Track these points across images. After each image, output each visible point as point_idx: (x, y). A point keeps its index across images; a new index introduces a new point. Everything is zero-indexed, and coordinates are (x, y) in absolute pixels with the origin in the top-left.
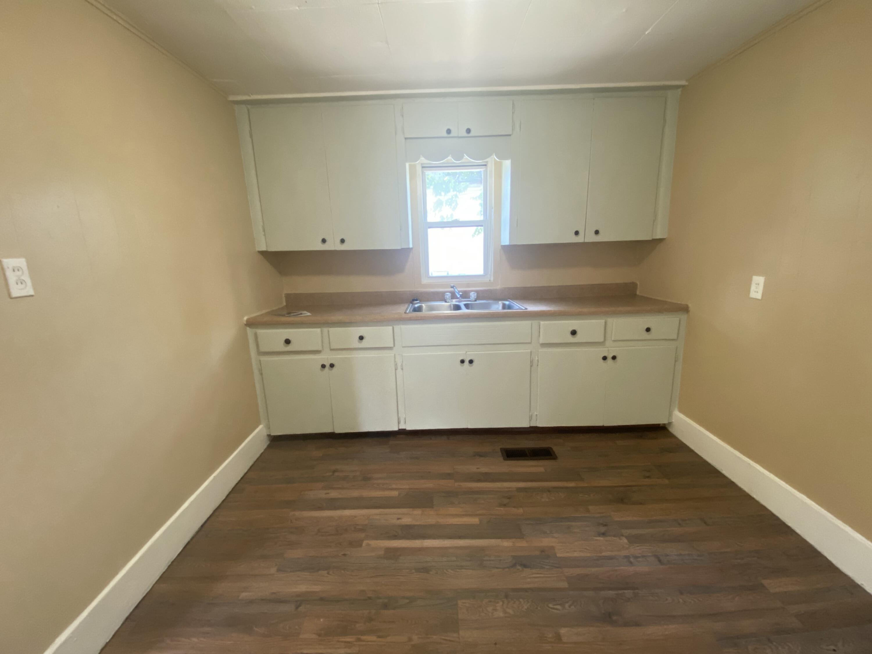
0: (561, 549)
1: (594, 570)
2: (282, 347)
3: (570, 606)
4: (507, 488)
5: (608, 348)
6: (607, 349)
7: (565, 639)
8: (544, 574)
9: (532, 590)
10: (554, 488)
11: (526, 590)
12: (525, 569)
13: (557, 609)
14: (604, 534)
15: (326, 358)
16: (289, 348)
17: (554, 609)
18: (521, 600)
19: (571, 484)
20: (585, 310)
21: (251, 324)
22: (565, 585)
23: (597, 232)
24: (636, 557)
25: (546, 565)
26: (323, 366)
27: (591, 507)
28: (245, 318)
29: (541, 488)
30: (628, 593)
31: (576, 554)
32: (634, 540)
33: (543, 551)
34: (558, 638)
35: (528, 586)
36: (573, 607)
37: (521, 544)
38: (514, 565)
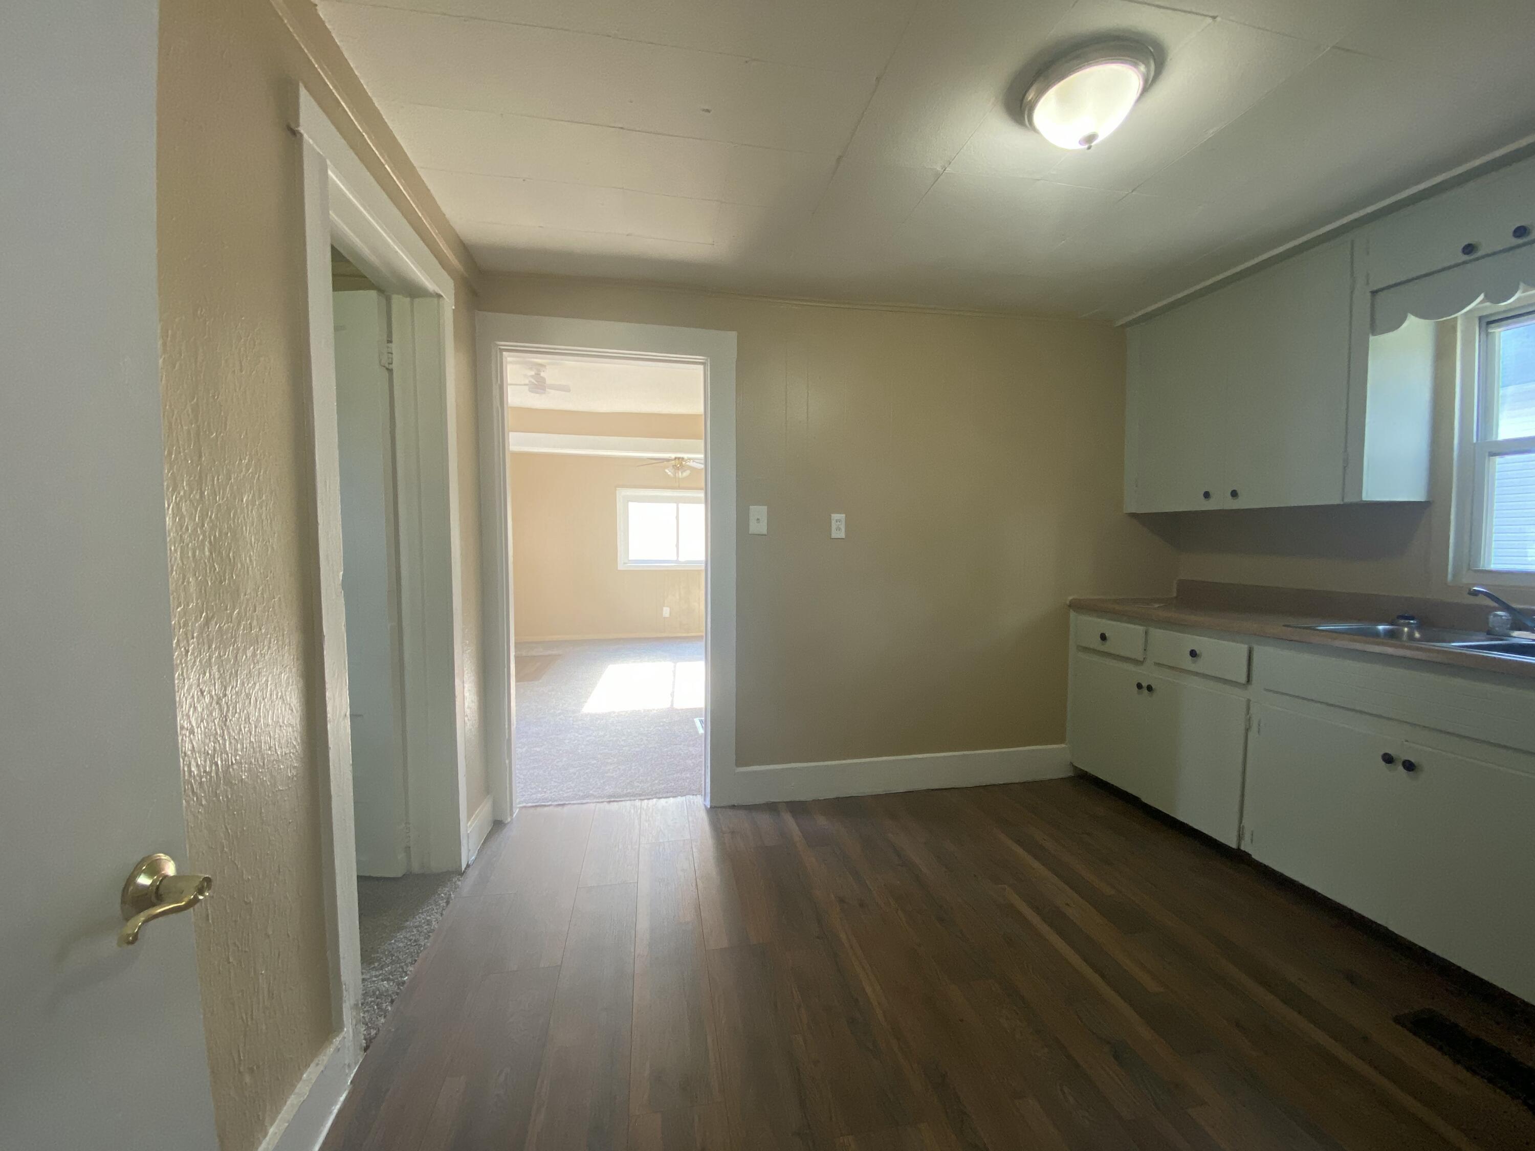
2: (1096, 643)
15: (1147, 674)
16: (1106, 647)
21: (1078, 606)
26: (1139, 686)
28: (1070, 598)
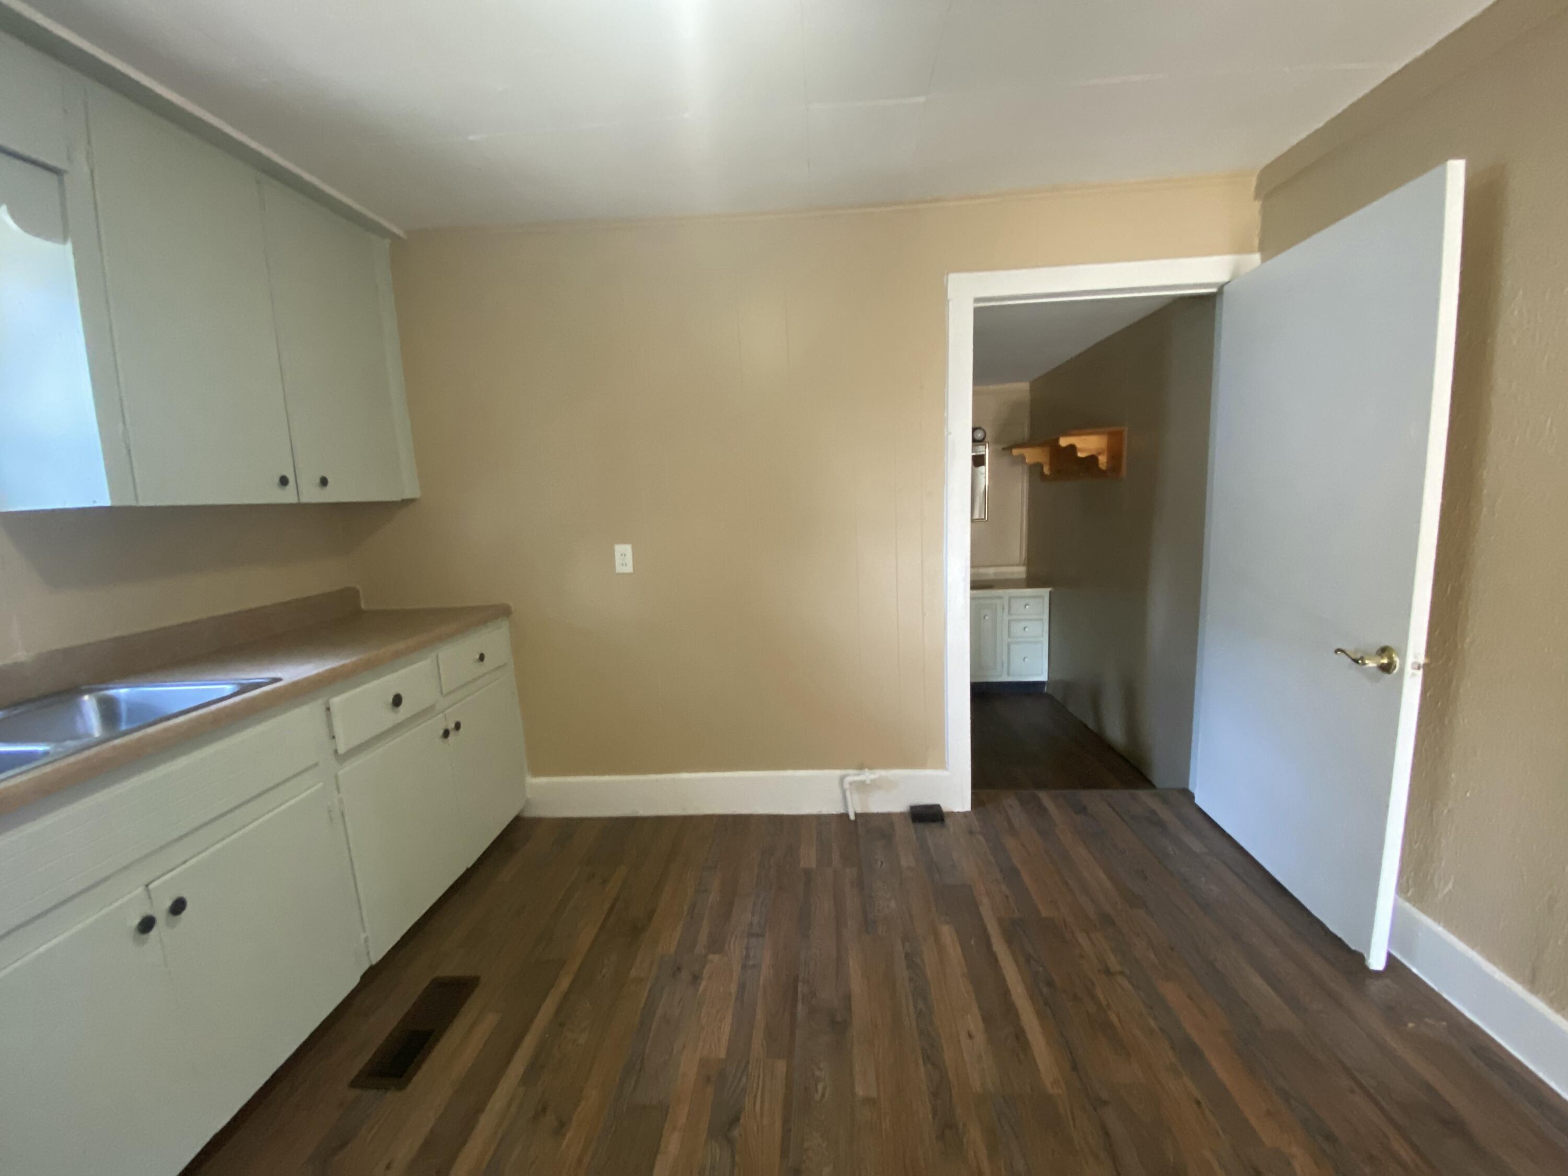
0: (711, 1046)
1: (760, 1015)
3: (820, 1069)
4: (509, 1105)
5: (443, 712)
6: (441, 715)
7: (873, 1094)
8: (758, 1088)
9: (786, 1120)
10: (558, 1012)
11: (786, 1131)
12: (742, 1121)
13: (825, 1088)
14: (696, 978)
17: (823, 1095)
18: (806, 1145)
19: (565, 983)
20: (401, 645)
22: (781, 1066)
23: (324, 482)
24: (747, 956)
25: (740, 1080)
27: (633, 973)
29: (547, 1036)
30: (801, 988)
31: (726, 1028)
32: (717, 944)
33: (708, 1079)
34: (869, 1102)
35: (778, 1124)
36: (821, 1065)
37: (681, 1115)
38: (730, 1142)
